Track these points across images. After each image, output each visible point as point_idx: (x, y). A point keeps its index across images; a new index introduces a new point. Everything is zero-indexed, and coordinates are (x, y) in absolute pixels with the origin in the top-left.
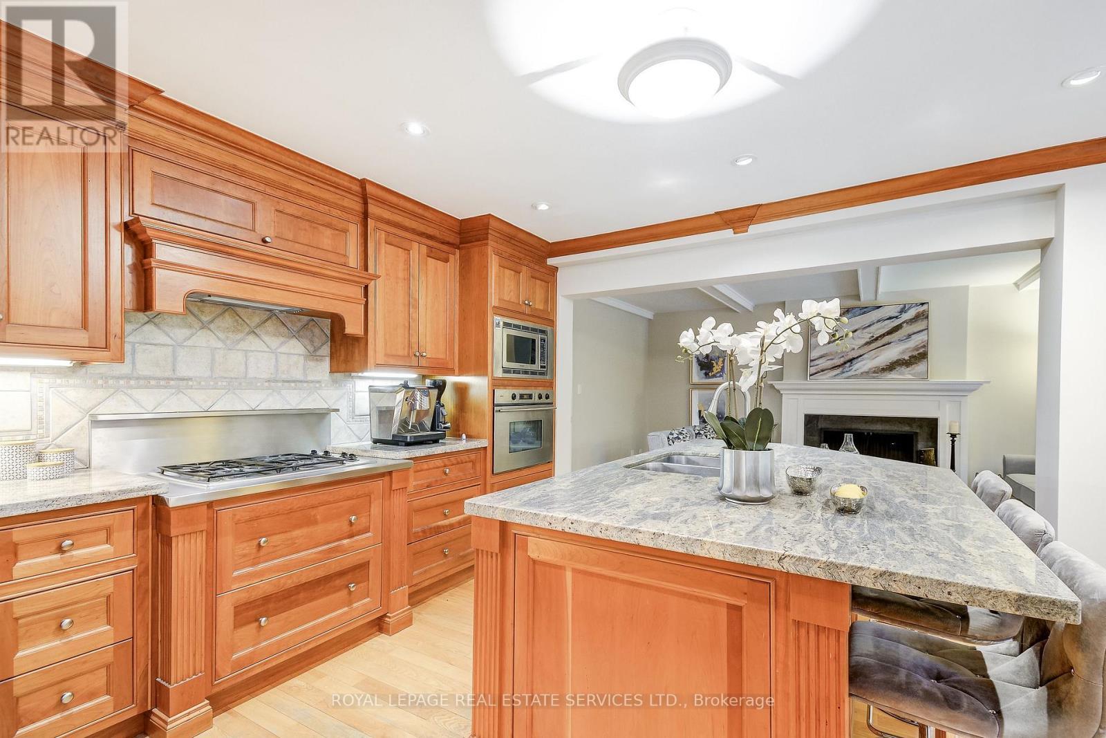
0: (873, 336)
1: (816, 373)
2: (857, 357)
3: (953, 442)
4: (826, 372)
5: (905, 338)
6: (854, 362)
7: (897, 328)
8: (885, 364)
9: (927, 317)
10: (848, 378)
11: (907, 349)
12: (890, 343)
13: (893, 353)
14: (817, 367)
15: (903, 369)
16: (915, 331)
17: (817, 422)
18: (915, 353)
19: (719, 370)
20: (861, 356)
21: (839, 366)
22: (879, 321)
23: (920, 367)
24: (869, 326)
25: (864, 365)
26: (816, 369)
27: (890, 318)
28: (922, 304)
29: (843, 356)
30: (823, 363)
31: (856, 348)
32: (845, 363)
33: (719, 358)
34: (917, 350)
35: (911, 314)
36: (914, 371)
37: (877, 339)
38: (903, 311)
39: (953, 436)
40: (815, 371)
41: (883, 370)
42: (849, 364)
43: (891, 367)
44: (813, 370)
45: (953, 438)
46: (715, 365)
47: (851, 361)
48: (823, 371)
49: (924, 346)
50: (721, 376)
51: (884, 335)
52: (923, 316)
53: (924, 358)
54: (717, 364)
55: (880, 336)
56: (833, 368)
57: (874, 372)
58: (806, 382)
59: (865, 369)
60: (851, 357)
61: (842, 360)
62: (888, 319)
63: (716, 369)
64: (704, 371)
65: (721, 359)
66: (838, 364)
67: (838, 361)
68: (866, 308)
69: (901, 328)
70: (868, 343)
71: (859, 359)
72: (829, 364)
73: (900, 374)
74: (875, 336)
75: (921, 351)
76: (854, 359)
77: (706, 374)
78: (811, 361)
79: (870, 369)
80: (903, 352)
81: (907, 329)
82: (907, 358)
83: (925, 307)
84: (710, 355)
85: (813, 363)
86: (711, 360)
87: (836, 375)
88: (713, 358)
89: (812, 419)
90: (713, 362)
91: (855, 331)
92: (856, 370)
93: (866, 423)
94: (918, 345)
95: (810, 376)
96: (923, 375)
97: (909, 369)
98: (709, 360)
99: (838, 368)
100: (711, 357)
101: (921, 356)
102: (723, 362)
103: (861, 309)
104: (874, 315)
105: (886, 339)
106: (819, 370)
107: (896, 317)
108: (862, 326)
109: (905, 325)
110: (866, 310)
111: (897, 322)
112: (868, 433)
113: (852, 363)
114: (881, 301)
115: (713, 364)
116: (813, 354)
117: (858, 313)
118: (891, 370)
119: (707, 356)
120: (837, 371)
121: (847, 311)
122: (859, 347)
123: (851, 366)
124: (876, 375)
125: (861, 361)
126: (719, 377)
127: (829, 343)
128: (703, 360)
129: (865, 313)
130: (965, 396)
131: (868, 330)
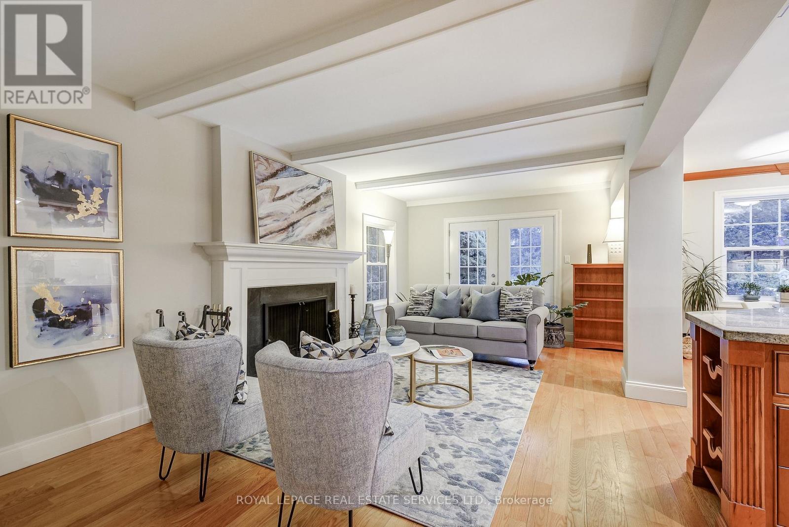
0: (305, 202)
1: (265, 236)
2: (296, 222)
3: (353, 301)
4: (274, 235)
5: (323, 209)
6: (295, 226)
7: (317, 200)
8: (314, 233)
9: (332, 194)
10: (292, 244)
11: (325, 220)
12: (315, 212)
13: (317, 223)
15: (323, 238)
16: (328, 205)
17: (260, 297)
18: (329, 225)
19: (95, 212)
20: (298, 221)
21: (284, 229)
22: (307, 188)
23: (332, 238)
24: (302, 190)
25: (302, 231)
26: (265, 230)
27: (313, 187)
28: (329, 181)
29: (286, 219)
30: (271, 224)
31: (295, 211)
32: (288, 227)
33: (92, 185)
34: (330, 223)
35: (323, 189)
37: (307, 206)
38: (320, 183)
39: (353, 296)
40: (264, 233)
41: (314, 238)
42: (291, 228)
43: (318, 236)
44: (261, 231)
45: (353, 298)
46: (81, 198)
47: (292, 224)
48: (271, 233)
49: (333, 220)
50: (98, 224)
51: (310, 203)
52: (328, 193)
53: (334, 230)
54: (88, 197)
56: (279, 231)
57: (309, 239)
59: (302, 236)
60: (292, 221)
61: (286, 224)
63: (84, 207)
64: (51, 210)
65: (97, 191)
66: (282, 228)
67: (283, 224)
68: (298, 170)
69: (320, 199)
70: (303, 209)
71: (298, 224)
72: (276, 226)
73: (324, 243)
74: (307, 202)
75: (332, 224)
76: (294, 223)
78: (258, 219)
79: (306, 236)
80: (323, 223)
81: (324, 201)
82: (326, 229)
83: (330, 185)
84: (67, 175)
85: (262, 222)
86: (72, 186)
87: (282, 240)
88: (77, 183)
89: (254, 294)
90: (78, 191)
91: (292, 193)
92: (297, 236)
93: (297, 292)
94: (330, 218)
95: (261, 238)
96: (335, 246)
97: (328, 239)
98: (67, 186)
99: (284, 232)
100: (72, 180)
101: (332, 228)
102: (104, 195)
103: (294, 170)
104: (303, 181)
105: (313, 208)
106: (268, 231)
107: (317, 188)
108: (297, 189)
109: (322, 197)
110: (299, 173)
111: (318, 193)
112: (302, 303)
113: (293, 228)
114: (305, 168)
115: (78, 196)
116: (261, 211)
117: (293, 173)
118: (319, 239)
119: (60, 176)
120: (283, 235)
121: (284, 168)
122: (297, 212)
123: (293, 231)
124: (310, 242)
125: (299, 227)
126: (94, 225)
127: (274, 200)
128: (48, 182)
129: (297, 175)
130: (347, 264)
131: (300, 194)
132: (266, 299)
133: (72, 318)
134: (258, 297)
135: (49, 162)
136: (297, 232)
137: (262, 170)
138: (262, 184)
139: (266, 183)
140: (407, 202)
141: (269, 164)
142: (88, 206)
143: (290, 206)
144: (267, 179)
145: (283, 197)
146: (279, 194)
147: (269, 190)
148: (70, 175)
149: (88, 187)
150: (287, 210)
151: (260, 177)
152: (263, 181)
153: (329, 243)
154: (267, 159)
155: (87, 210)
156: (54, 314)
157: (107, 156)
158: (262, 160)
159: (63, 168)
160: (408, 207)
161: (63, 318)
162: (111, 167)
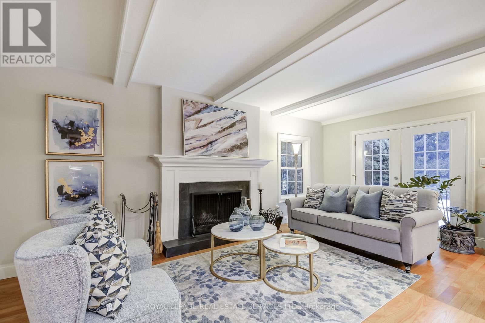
0: (222, 128)
1: (190, 150)
2: (215, 141)
3: (261, 194)
4: (196, 150)
5: (237, 131)
6: (213, 144)
7: (233, 125)
8: (229, 147)
9: (246, 121)
10: (210, 155)
11: (239, 138)
12: (231, 134)
13: (232, 141)
14: (190, 145)
15: (237, 151)
16: (242, 128)
17: (189, 189)
18: (242, 142)
19: (90, 141)
20: (216, 140)
22: (225, 118)
23: (244, 151)
24: (220, 120)
25: (219, 147)
26: (190, 147)
27: (230, 118)
28: (244, 112)
29: (206, 139)
30: (194, 143)
31: (214, 134)
32: (208, 144)
33: (88, 127)
34: (243, 140)
35: (238, 118)
36: (242, 153)
37: (224, 130)
38: (235, 114)
39: (261, 191)
40: (189, 149)
41: (229, 151)
42: (210, 145)
43: (232, 149)
44: (187, 148)
45: (261, 192)
46: (83, 134)
47: (211, 143)
48: (194, 149)
49: (246, 138)
50: (91, 147)
51: (227, 128)
52: (243, 120)
54: (86, 133)
55: (226, 128)
56: (201, 147)
57: (224, 152)
58: (182, 157)
59: (219, 149)
60: (211, 141)
61: (206, 142)
62: (229, 118)
63: (84, 138)
64: (67, 140)
65: (91, 129)
66: (203, 145)
67: (204, 142)
68: (217, 107)
69: (235, 125)
70: (220, 132)
71: (216, 142)
72: (199, 144)
73: (237, 154)
74: (224, 128)
75: (245, 141)
76: (213, 142)
77: (71, 144)
78: (186, 140)
79: (222, 150)
80: (237, 141)
81: (238, 126)
82: (239, 144)
83: (244, 115)
84: (75, 123)
85: (187, 142)
86: (78, 128)
87: (203, 153)
88: (80, 126)
89: (184, 187)
90: (81, 130)
91: (212, 122)
92: (214, 150)
93: (218, 186)
94: (243, 137)
95: (186, 152)
96: (247, 155)
97: (240, 151)
98: (75, 128)
99: (204, 148)
100: (78, 125)
101: (245, 144)
102: (95, 132)
103: (215, 107)
104: (222, 114)
105: (229, 131)
106: (192, 148)
107: (233, 117)
108: (216, 120)
109: (237, 123)
110: (217, 109)
111: (233, 121)
112: (220, 194)
113: (212, 145)
114: (224, 105)
115: (81, 133)
116: (187, 135)
117: (213, 109)
118: (232, 151)
119: (72, 123)
120: (204, 150)
121: (207, 107)
122: (215, 134)
123: (211, 147)
124: (225, 154)
125: (217, 144)
126: (89, 148)
127: (197, 128)
128: (66, 127)
129: (217, 111)
130: (260, 168)
131: (219, 122)
132: (193, 191)
133: (77, 196)
134: (187, 188)
135: (66, 116)
136: (214, 147)
137: (189, 109)
138: (189, 118)
139: (192, 117)
140: (322, 122)
141: (195, 105)
142: (86, 137)
143: (210, 132)
144: (193, 115)
145: (205, 125)
146: (202, 124)
147: (195, 122)
148: (76, 123)
149: (87, 128)
150: (208, 134)
151: (187, 114)
152: (190, 116)
153: (241, 154)
154: (193, 103)
155: (86, 140)
156: (68, 194)
157: (96, 111)
158: (190, 103)
159: (73, 118)
160: (323, 126)
161: (73, 196)
162: (98, 117)
